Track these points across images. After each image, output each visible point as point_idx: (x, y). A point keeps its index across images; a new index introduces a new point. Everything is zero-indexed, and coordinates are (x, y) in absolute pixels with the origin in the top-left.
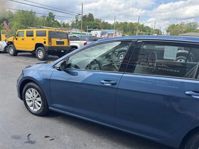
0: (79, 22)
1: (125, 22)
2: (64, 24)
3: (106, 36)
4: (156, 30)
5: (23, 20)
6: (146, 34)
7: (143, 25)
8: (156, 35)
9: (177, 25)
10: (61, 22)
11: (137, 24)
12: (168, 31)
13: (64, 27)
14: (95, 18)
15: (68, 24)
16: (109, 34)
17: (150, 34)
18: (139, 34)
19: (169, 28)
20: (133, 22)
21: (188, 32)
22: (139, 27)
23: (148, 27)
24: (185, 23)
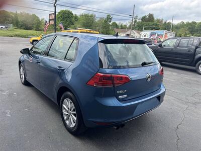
0: (137, 23)
2: (122, 26)
3: (156, 37)
5: (84, 23)
10: (120, 23)
13: (122, 28)
14: (155, 19)
15: (125, 26)
16: (158, 35)
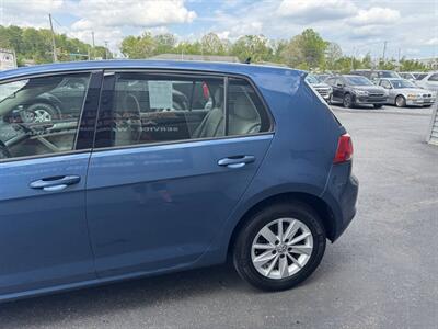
1: (11, 27)
4: (97, 48)
6: (77, 57)
7: (64, 37)
8: (100, 59)
9: (139, 38)
11: (49, 33)
12: (124, 51)
17: (86, 58)
18: (60, 58)
19: (124, 44)
20: (37, 28)
21: (162, 52)
22: (56, 40)
23: (77, 41)
24: (153, 36)
